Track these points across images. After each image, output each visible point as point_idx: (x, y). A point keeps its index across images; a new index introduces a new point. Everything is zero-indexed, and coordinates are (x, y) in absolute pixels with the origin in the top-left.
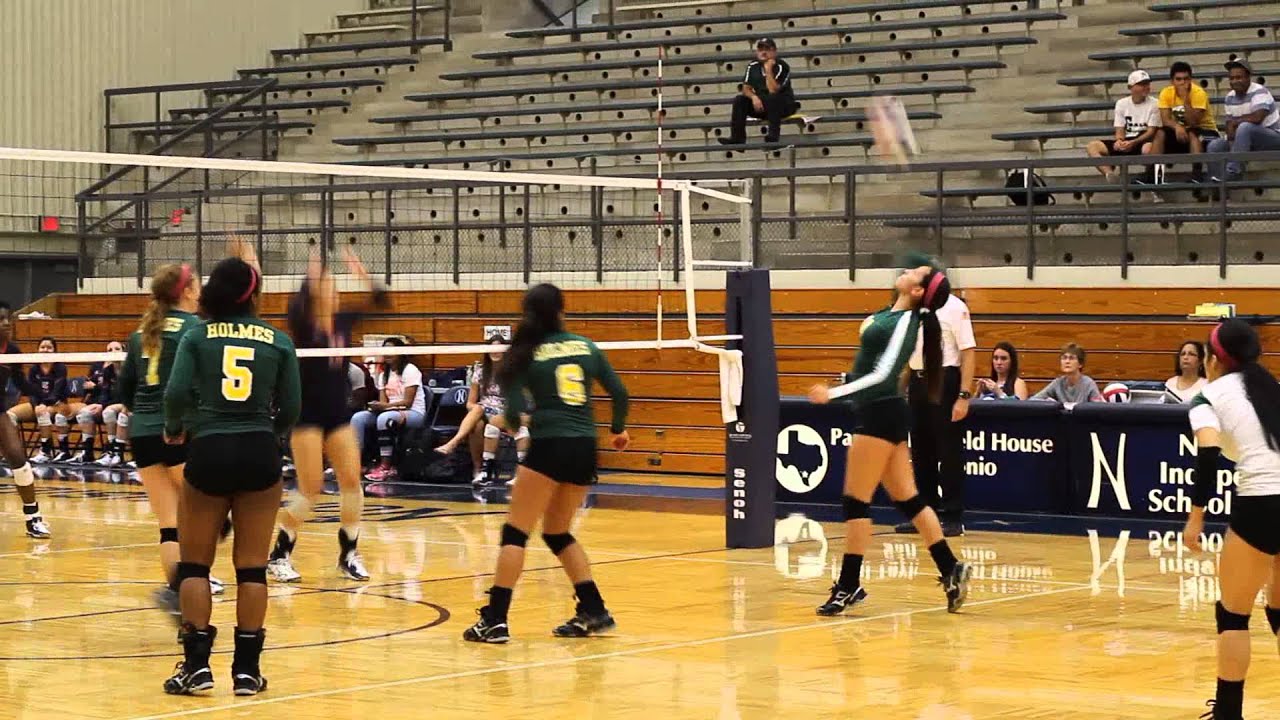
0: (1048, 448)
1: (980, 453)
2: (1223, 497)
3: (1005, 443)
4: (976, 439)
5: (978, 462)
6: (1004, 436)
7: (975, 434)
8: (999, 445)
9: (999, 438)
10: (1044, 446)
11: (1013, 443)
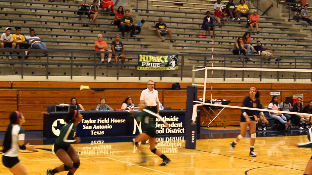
0: (124, 121)
1: (108, 123)
2: (162, 130)
3: (114, 121)
4: (107, 120)
5: (107, 125)
6: (114, 119)
7: (107, 119)
8: (113, 121)
9: (113, 119)
10: (123, 121)
11: (116, 121)
